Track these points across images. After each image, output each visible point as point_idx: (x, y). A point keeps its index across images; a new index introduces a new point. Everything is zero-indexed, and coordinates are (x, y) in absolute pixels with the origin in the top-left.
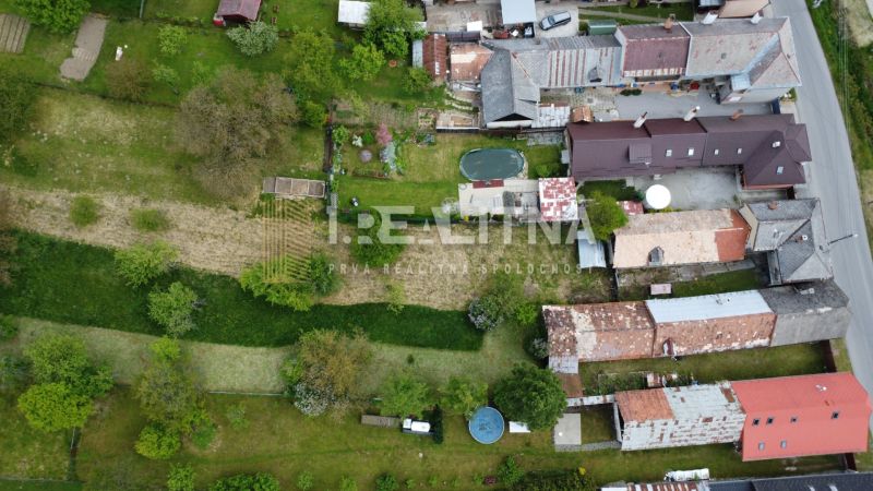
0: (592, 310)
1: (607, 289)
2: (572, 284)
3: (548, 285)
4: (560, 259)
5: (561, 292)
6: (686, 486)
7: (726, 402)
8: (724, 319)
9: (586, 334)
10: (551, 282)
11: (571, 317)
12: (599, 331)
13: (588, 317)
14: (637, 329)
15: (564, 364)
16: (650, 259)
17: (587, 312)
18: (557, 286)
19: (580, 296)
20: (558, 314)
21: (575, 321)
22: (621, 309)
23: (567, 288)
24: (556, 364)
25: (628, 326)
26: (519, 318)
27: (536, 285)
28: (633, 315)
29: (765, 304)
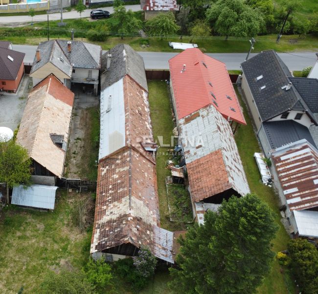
0: (104, 203)
1: (79, 195)
2: (68, 225)
3: (65, 249)
4: (37, 231)
5: (76, 237)
6: (279, 164)
7: (199, 119)
8: (126, 104)
9: (132, 205)
10: (62, 245)
11: (109, 222)
12: (130, 193)
13: (111, 205)
14: (130, 161)
15: (163, 242)
16: (60, 145)
17: (105, 207)
18: (68, 239)
19: (84, 218)
20: (103, 235)
21: (114, 217)
22: (106, 177)
23: (71, 231)
24: (163, 252)
25: (126, 168)
26: (103, 281)
27: (62, 262)
28: (113, 167)
29: (115, 85)
